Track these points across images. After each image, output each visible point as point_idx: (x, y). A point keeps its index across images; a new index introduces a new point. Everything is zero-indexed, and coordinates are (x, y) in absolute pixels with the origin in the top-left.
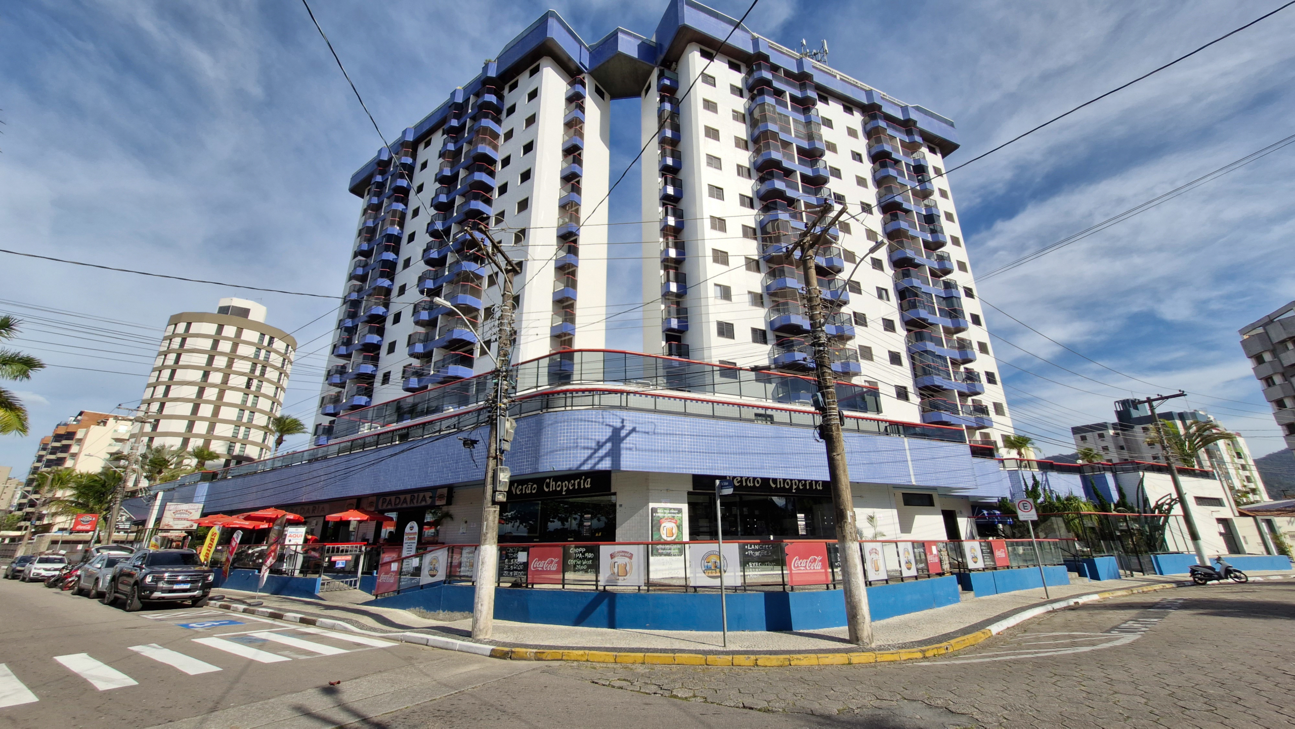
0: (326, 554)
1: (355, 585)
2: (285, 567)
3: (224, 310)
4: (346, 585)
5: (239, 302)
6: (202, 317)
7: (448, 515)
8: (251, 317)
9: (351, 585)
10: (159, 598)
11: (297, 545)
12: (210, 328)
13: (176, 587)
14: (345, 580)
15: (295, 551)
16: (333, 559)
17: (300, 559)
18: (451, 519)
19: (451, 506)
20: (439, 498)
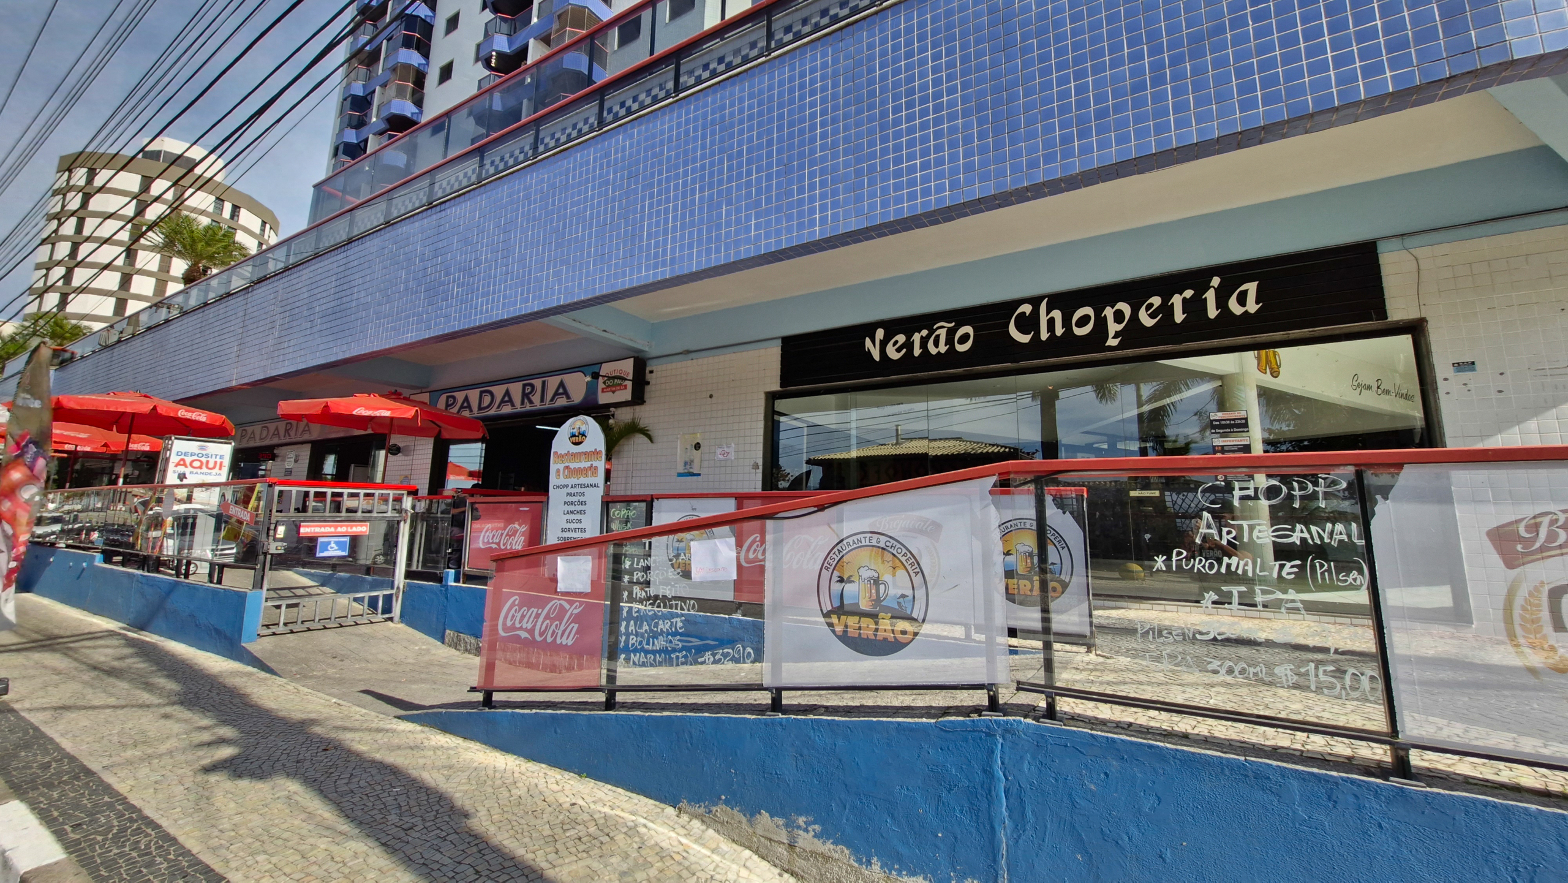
6: (114, 162)
7: (634, 429)
9: (372, 611)
14: (351, 596)
16: (306, 530)
18: (646, 439)
19: (642, 407)
20: (608, 386)
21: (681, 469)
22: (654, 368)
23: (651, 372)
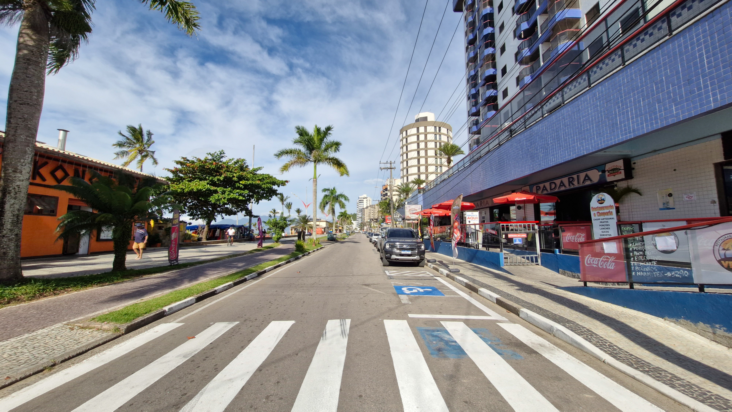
0: (502, 232)
1: (537, 261)
2: (470, 241)
3: (417, 120)
4: (527, 261)
5: (422, 115)
6: (411, 126)
8: (429, 120)
9: (532, 261)
10: (396, 259)
11: (475, 225)
12: (414, 131)
13: (403, 252)
14: (525, 256)
15: (475, 229)
16: (510, 236)
17: (480, 236)
18: (637, 194)
19: (632, 180)
20: (611, 173)
21: (662, 206)
22: (636, 161)
23: (634, 163)
